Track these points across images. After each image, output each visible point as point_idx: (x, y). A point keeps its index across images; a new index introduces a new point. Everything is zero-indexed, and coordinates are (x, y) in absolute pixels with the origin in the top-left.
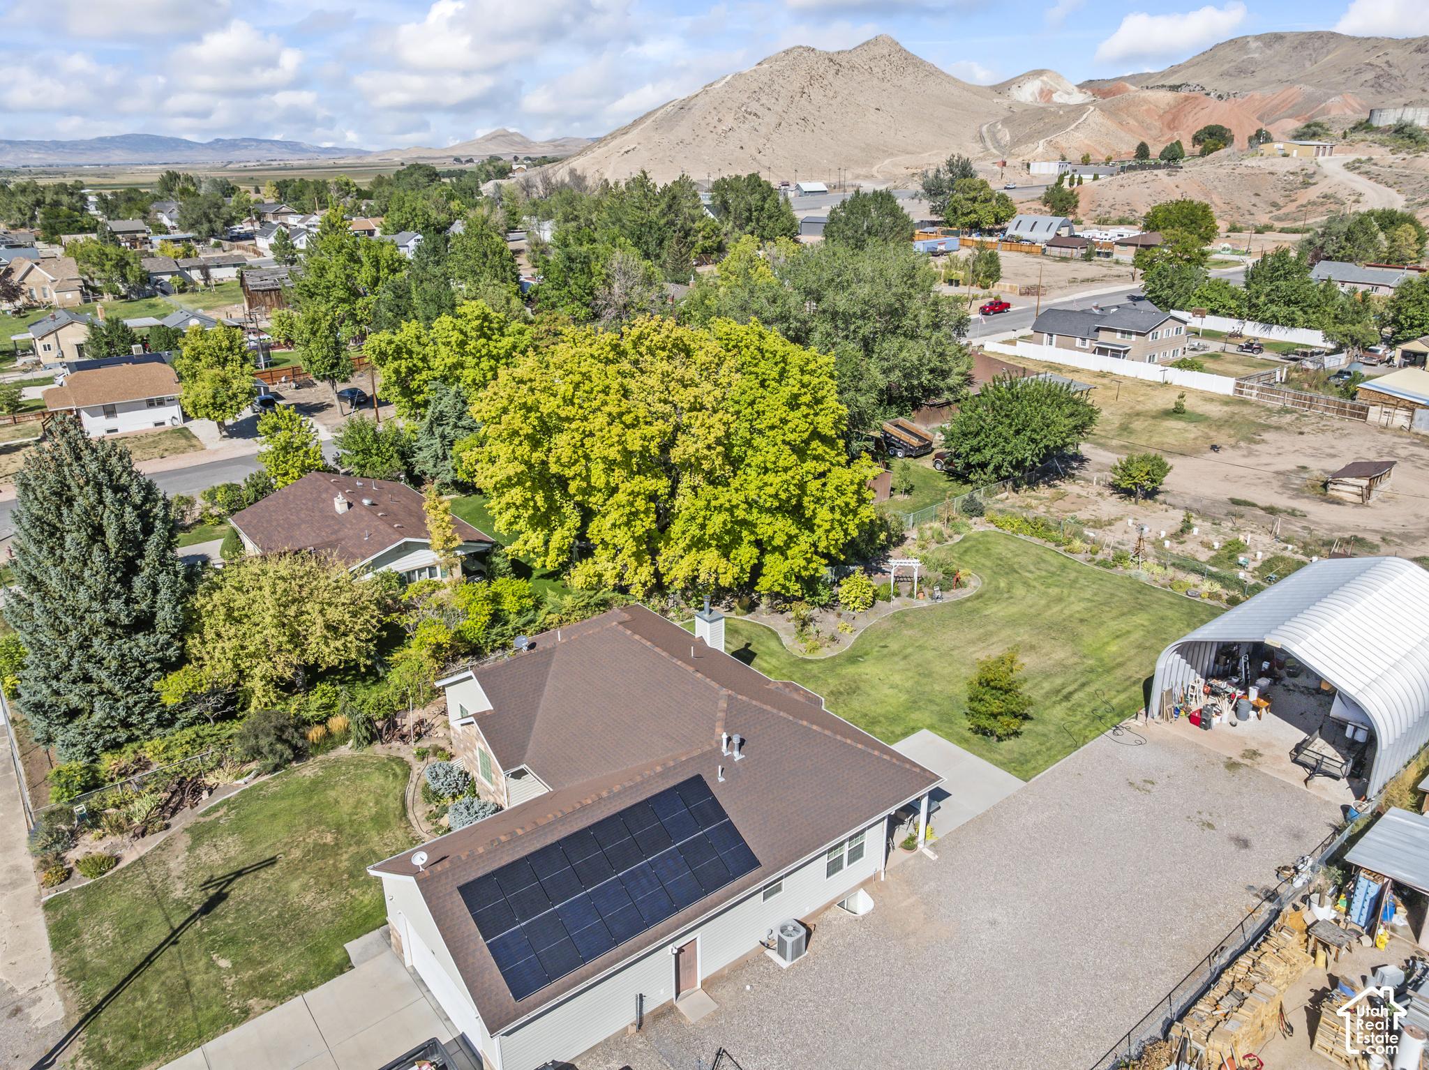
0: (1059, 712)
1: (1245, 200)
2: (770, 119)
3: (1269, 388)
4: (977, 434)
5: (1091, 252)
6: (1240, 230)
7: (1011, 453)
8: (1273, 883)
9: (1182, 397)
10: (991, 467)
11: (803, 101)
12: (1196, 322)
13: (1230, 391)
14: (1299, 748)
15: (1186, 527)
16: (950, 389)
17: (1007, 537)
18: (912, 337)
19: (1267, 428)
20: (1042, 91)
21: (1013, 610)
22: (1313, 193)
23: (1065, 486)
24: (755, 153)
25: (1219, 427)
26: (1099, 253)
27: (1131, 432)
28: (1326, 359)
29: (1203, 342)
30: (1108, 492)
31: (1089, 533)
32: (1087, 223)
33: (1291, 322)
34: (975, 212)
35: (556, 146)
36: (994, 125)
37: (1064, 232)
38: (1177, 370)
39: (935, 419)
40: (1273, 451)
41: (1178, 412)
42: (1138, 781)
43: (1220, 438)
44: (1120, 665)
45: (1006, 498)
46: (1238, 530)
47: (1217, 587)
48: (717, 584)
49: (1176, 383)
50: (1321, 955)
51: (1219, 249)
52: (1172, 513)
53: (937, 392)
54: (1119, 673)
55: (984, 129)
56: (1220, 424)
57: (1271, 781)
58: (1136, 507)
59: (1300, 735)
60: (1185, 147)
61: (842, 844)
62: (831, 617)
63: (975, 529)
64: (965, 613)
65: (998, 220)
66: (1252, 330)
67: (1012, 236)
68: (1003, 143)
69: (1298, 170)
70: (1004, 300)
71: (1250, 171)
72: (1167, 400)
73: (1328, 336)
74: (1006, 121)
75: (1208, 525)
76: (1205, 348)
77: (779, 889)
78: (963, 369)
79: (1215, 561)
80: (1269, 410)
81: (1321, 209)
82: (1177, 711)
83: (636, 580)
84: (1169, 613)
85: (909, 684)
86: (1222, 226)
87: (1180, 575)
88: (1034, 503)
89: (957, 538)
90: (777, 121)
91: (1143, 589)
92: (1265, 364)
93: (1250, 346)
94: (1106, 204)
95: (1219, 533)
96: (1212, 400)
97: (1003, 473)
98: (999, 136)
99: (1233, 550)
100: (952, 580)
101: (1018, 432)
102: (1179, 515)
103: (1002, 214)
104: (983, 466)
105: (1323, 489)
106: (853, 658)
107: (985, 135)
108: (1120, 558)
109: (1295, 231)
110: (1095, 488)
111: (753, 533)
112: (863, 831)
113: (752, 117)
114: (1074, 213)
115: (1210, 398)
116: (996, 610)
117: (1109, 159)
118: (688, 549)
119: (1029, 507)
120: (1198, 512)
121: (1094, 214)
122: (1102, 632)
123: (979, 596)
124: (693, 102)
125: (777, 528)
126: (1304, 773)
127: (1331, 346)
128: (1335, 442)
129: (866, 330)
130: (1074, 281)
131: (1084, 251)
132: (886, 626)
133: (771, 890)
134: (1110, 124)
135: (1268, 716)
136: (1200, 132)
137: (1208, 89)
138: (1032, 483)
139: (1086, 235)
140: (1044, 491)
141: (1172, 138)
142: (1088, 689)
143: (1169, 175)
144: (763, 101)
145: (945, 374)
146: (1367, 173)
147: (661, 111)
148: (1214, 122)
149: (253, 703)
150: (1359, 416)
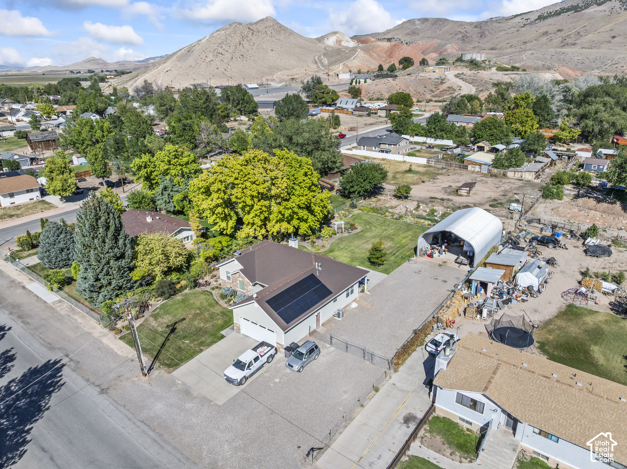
0: (393, 258)
1: (421, 89)
2: (228, 55)
3: (438, 161)
4: (352, 182)
5: (370, 113)
6: (421, 102)
7: (363, 187)
8: (453, 289)
9: (411, 166)
10: (357, 192)
11: (241, 47)
12: (412, 139)
13: (425, 163)
14: (456, 260)
15: (418, 207)
16: (337, 168)
17: (366, 214)
18: (324, 150)
19: (438, 174)
20: (337, 41)
21: (373, 234)
22: (444, 86)
23: (379, 197)
24: (224, 71)
25: (424, 175)
26: (373, 113)
27: (397, 178)
28: (454, 150)
29: (415, 146)
30: (393, 198)
31: (390, 210)
32: (366, 100)
33: (442, 138)
34: (324, 97)
35: (120, 65)
36: (320, 56)
37: (358, 105)
38: (408, 157)
39: (333, 178)
40: (441, 181)
41: (410, 171)
42: (417, 271)
43: (424, 178)
44: (407, 245)
45: (362, 202)
46: (434, 206)
47: (430, 222)
48: (287, 232)
49: (408, 161)
50: (466, 300)
51: (414, 109)
52: (414, 202)
53: (332, 169)
54: (407, 247)
55: (316, 58)
56: (424, 174)
57: (450, 267)
58: (401, 202)
59: (456, 257)
60: (396, 65)
61: (349, 289)
62: (320, 241)
63: (355, 212)
64: (359, 236)
65: (333, 101)
66: (430, 141)
67: (339, 107)
68: (325, 64)
69: (439, 77)
70: (343, 133)
71: (422, 78)
72: (406, 167)
73: (454, 142)
74: (325, 55)
75: (424, 205)
76: (415, 148)
77: (336, 300)
78: (341, 160)
79: (428, 215)
80: (438, 168)
81: (448, 93)
82: (424, 254)
83: (259, 234)
84: (417, 230)
85: (349, 255)
86: (414, 100)
87: (419, 220)
88: (371, 203)
89: (351, 215)
90: (231, 56)
91: (409, 225)
92: (435, 153)
93: (430, 147)
94: (371, 92)
95: (428, 207)
96: (420, 166)
97: (361, 194)
98: (323, 61)
99: (433, 212)
100: (353, 227)
101: (364, 181)
102: (416, 203)
103: (334, 98)
104: (354, 192)
105: (456, 192)
106: (331, 251)
107: (317, 60)
108: (401, 217)
109: (440, 102)
110: (389, 197)
111: (297, 215)
112: (353, 286)
113: (220, 55)
114: (360, 97)
115: (419, 166)
116: (368, 234)
117: (368, 72)
118: (276, 222)
119: (370, 204)
120: (421, 202)
121: (367, 96)
122: (400, 237)
123: (362, 231)
124: (193, 49)
125: (303, 213)
126: (458, 265)
127: (455, 145)
128: (459, 177)
129: (309, 149)
130: (366, 125)
131: (367, 113)
132: (337, 242)
133: (335, 300)
134: (367, 56)
135: (448, 253)
136: (401, 60)
137: (402, 40)
138: (369, 197)
139: (366, 105)
140: (373, 199)
141: (390, 62)
142: (400, 251)
143: (393, 80)
144: (224, 48)
145: (335, 162)
146: (462, 79)
147: (180, 52)
148: (406, 55)
149: (157, 279)
150: (465, 168)
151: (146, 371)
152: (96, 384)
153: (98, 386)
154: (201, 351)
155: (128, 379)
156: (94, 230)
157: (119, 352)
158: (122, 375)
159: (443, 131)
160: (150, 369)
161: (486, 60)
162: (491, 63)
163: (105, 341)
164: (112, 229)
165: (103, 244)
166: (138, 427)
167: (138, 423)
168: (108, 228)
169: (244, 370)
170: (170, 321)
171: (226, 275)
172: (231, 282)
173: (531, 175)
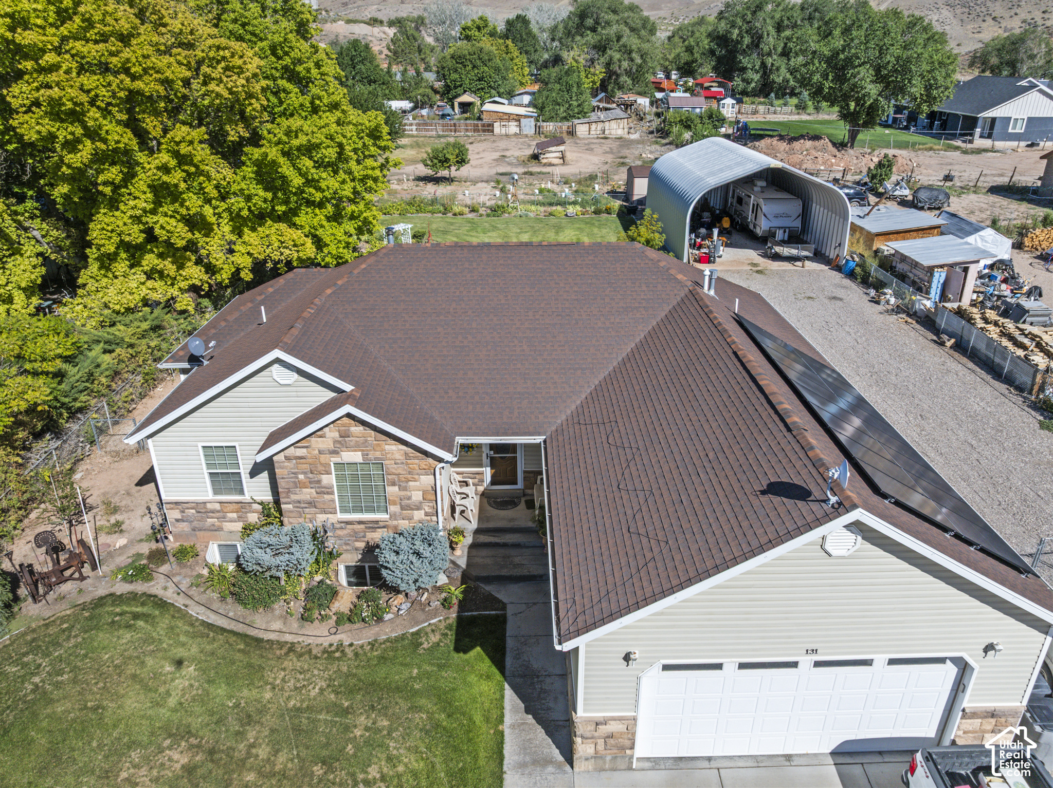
3: (424, 122)
105: (535, 160)
150: (488, 130)
171: (206, 472)
172: (247, 497)
173: (621, 126)
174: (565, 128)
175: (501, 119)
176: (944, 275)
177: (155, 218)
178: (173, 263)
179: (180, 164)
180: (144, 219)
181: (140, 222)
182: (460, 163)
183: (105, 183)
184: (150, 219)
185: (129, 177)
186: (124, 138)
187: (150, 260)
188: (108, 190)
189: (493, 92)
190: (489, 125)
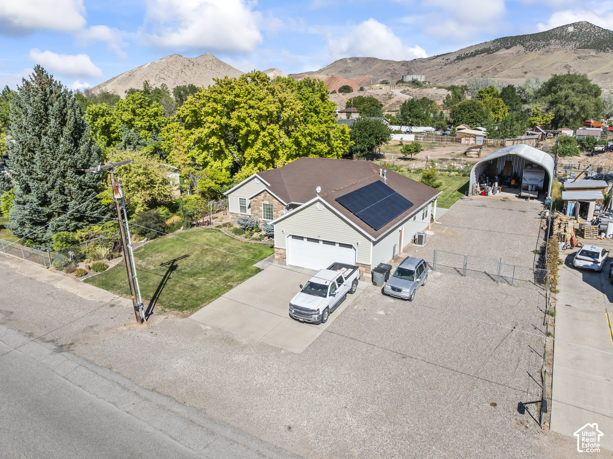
3: (427, 137)
9: (401, 140)
11: (183, 75)
13: (414, 140)
19: (433, 146)
28: (435, 132)
30: (399, 160)
40: (440, 150)
41: (401, 145)
42: (480, 205)
47: (457, 173)
57: (517, 202)
58: (411, 162)
61: (425, 207)
69: (386, 93)
72: (395, 143)
73: (431, 127)
75: (439, 163)
82: (476, 192)
90: (174, 82)
95: (444, 165)
99: (452, 167)
105: (465, 155)
108: (420, 170)
110: (394, 159)
112: (428, 204)
113: (162, 80)
124: (135, 73)
127: (435, 129)
133: (415, 217)
136: (341, 88)
143: (343, 95)
146: (409, 94)
147: (121, 77)
148: (344, 84)
149: (137, 210)
150: (458, 142)
151: (142, 314)
152: (48, 339)
153: (53, 341)
154: (231, 287)
155: (107, 329)
156: (40, 122)
157: (86, 297)
158: (97, 325)
159: (419, 117)
160: (147, 314)
161: (426, 81)
162: (431, 84)
163: (58, 285)
164: (70, 123)
165: (55, 144)
166: (146, 399)
167: (145, 394)
168: (63, 123)
169: (325, 297)
170: (165, 259)
171: (239, 205)
172: (246, 214)
173: (532, 143)
174: (499, 142)
175: (466, 137)
176: (573, 205)
177: (261, 151)
178: (266, 166)
179: (269, 135)
180: (259, 151)
181: (258, 152)
182: (416, 152)
183: (250, 140)
184: (260, 151)
185: (256, 139)
186: (256, 127)
187: (260, 165)
188: (250, 142)
189: (478, 124)
190: (459, 139)
